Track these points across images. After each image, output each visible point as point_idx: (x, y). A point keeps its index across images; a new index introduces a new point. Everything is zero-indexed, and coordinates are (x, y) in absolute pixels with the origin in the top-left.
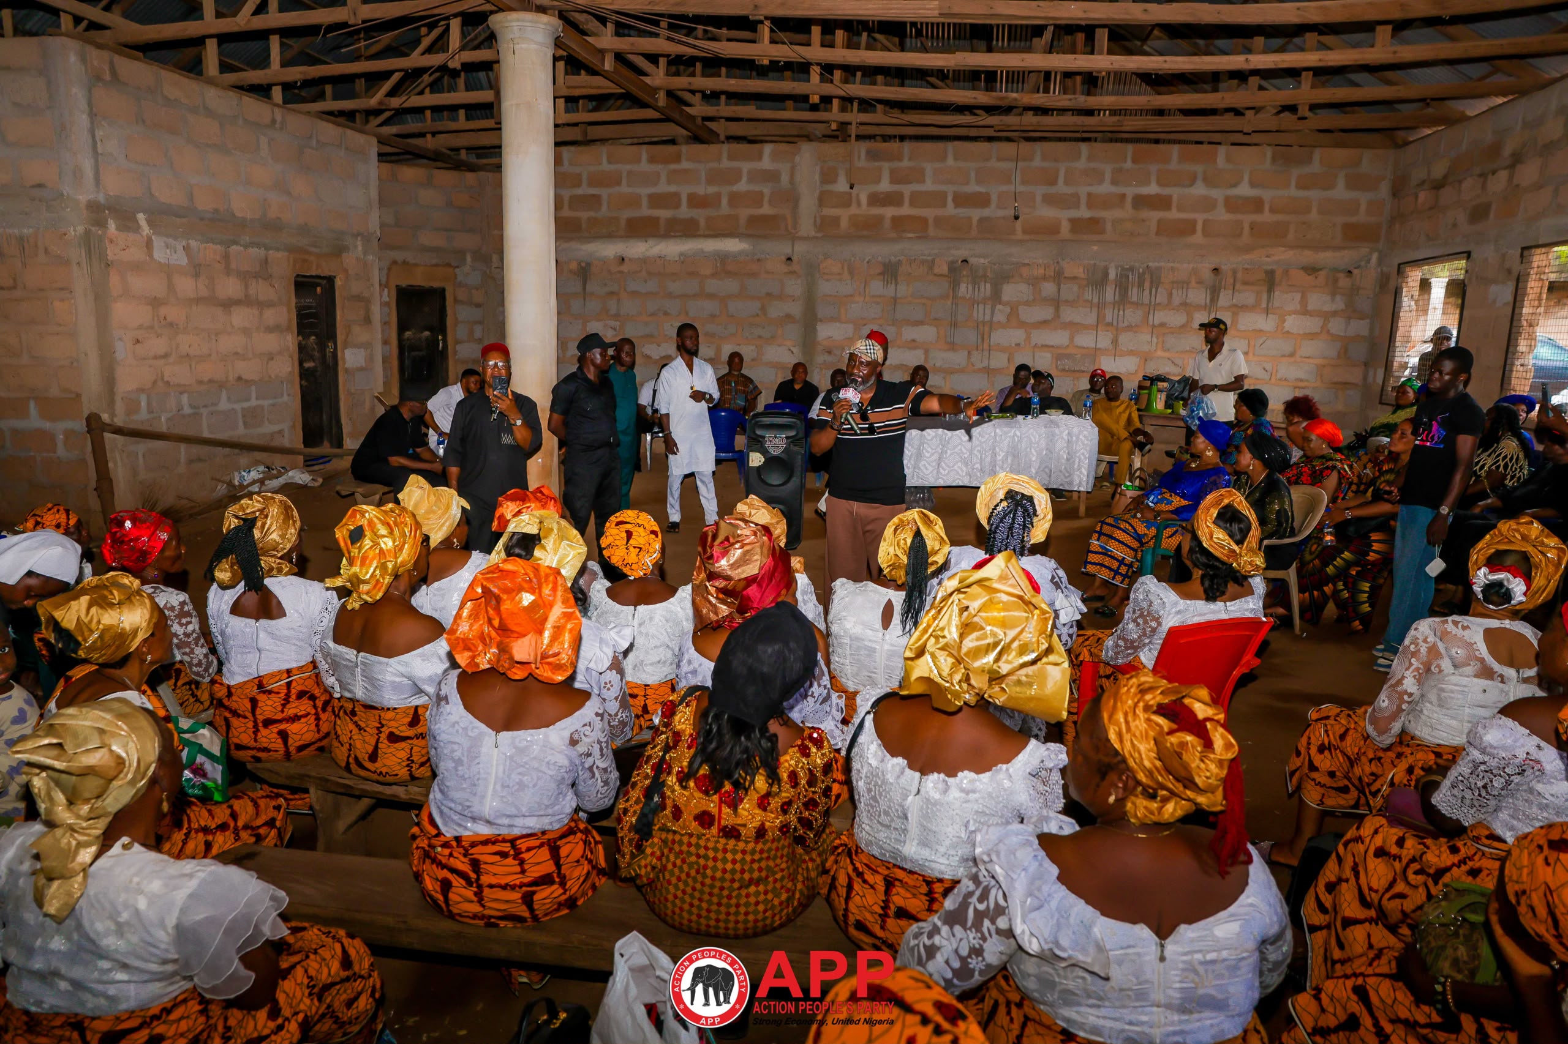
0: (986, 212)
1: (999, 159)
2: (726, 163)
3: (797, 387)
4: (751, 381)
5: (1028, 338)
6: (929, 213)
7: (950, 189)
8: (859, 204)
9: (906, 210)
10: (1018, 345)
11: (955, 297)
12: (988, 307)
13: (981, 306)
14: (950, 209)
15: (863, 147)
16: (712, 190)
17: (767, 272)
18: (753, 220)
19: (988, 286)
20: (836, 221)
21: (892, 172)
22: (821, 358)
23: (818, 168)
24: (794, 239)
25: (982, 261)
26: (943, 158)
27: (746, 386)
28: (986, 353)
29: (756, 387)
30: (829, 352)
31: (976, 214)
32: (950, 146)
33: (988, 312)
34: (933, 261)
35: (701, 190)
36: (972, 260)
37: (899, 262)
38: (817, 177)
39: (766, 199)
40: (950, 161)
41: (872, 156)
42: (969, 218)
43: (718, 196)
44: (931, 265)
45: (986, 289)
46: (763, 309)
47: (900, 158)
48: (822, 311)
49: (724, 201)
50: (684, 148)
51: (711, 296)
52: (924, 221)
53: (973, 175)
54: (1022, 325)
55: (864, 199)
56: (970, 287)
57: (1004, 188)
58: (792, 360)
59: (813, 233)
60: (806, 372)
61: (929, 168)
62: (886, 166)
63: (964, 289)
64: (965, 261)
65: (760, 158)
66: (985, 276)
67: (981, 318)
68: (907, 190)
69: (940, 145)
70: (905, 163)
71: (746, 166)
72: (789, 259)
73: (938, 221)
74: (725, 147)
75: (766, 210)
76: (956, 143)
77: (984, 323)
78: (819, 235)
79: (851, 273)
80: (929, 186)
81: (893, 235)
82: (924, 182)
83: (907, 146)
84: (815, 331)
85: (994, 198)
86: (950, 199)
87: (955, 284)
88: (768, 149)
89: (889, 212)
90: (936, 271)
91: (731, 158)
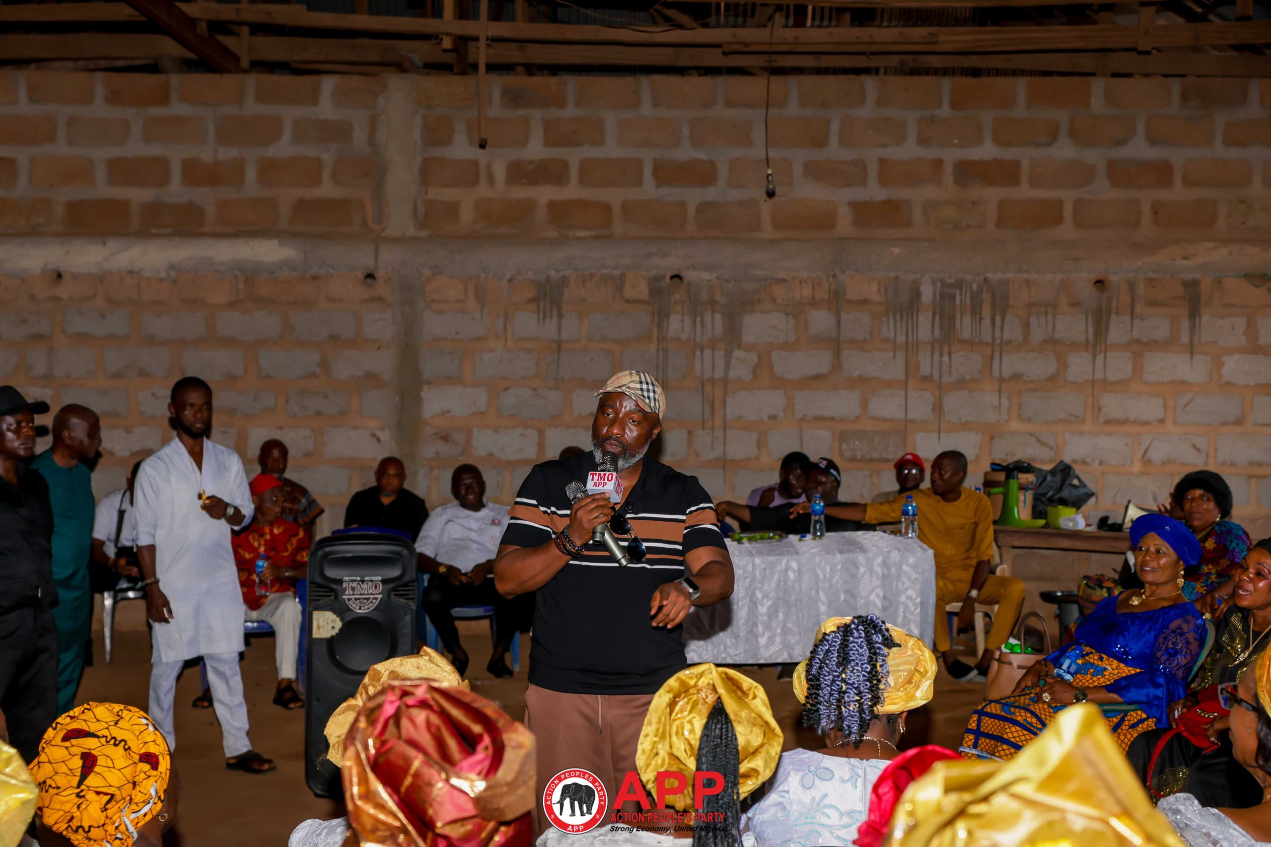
0: (710, 194)
1: (729, 104)
2: (252, 108)
3: (386, 500)
4: (304, 491)
5: (790, 406)
6: (613, 196)
7: (648, 156)
8: (491, 179)
9: (572, 191)
10: (773, 417)
11: (662, 339)
12: (720, 353)
13: (708, 353)
14: (649, 190)
15: (496, 84)
16: (227, 153)
17: (331, 299)
18: (302, 207)
19: (718, 317)
20: (452, 209)
21: (548, 125)
22: (429, 449)
23: (418, 119)
24: (379, 241)
25: (706, 275)
26: (636, 104)
27: (294, 500)
28: (719, 433)
29: (312, 502)
30: (445, 438)
31: (693, 196)
32: (645, 82)
33: (720, 362)
34: (622, 277)
35: (207, 153)
36: (688, 275)
37: (564, 281)
38: (417, 133)
39: (326, 173)
40: (647, 109)
41: (514, 99)
42: (683, 204)
43: (239, 166)
44: (619, 283)
45: (715, 324)
46: (324, 364)
47: (561, 104)
48: (430, 367)
49: (251, 174)
50: (175, 80)
51: (228, 342)
52: (606, 208)
53: (685, 131)
54: (779, 383)
55: (500, 171)
56: (688, 320)
57: (738, 152)
58: (376, 454)
59: (411, 232)
60: (401, 475)
61: (611, 120)
62: (536, 116)
63: (678, 325)
64: (677, 277)
65: (314, 100)
66: (712, 302)
67: (708, 375)
68: (574, 156)
69: (627, 81)
70: (570, 111)
71: (289, 114)
72: (370, 276)
73: (628, 209)
74: (252, 81)
75: (327, 190)
76: (656, 78)
77: (713, 381)
78: (424, 234)
79: (481, 299)
80: (611, 150)
81: (552, 233)
82: (601, 142)
83: (572, 84)
84: (418, 400)
85: (723, 170)
86: (648, 171)
87: (661, 316)
88: (328, 84)
89: (545, 194)
90: (629, 293)
91: (262, 98)
